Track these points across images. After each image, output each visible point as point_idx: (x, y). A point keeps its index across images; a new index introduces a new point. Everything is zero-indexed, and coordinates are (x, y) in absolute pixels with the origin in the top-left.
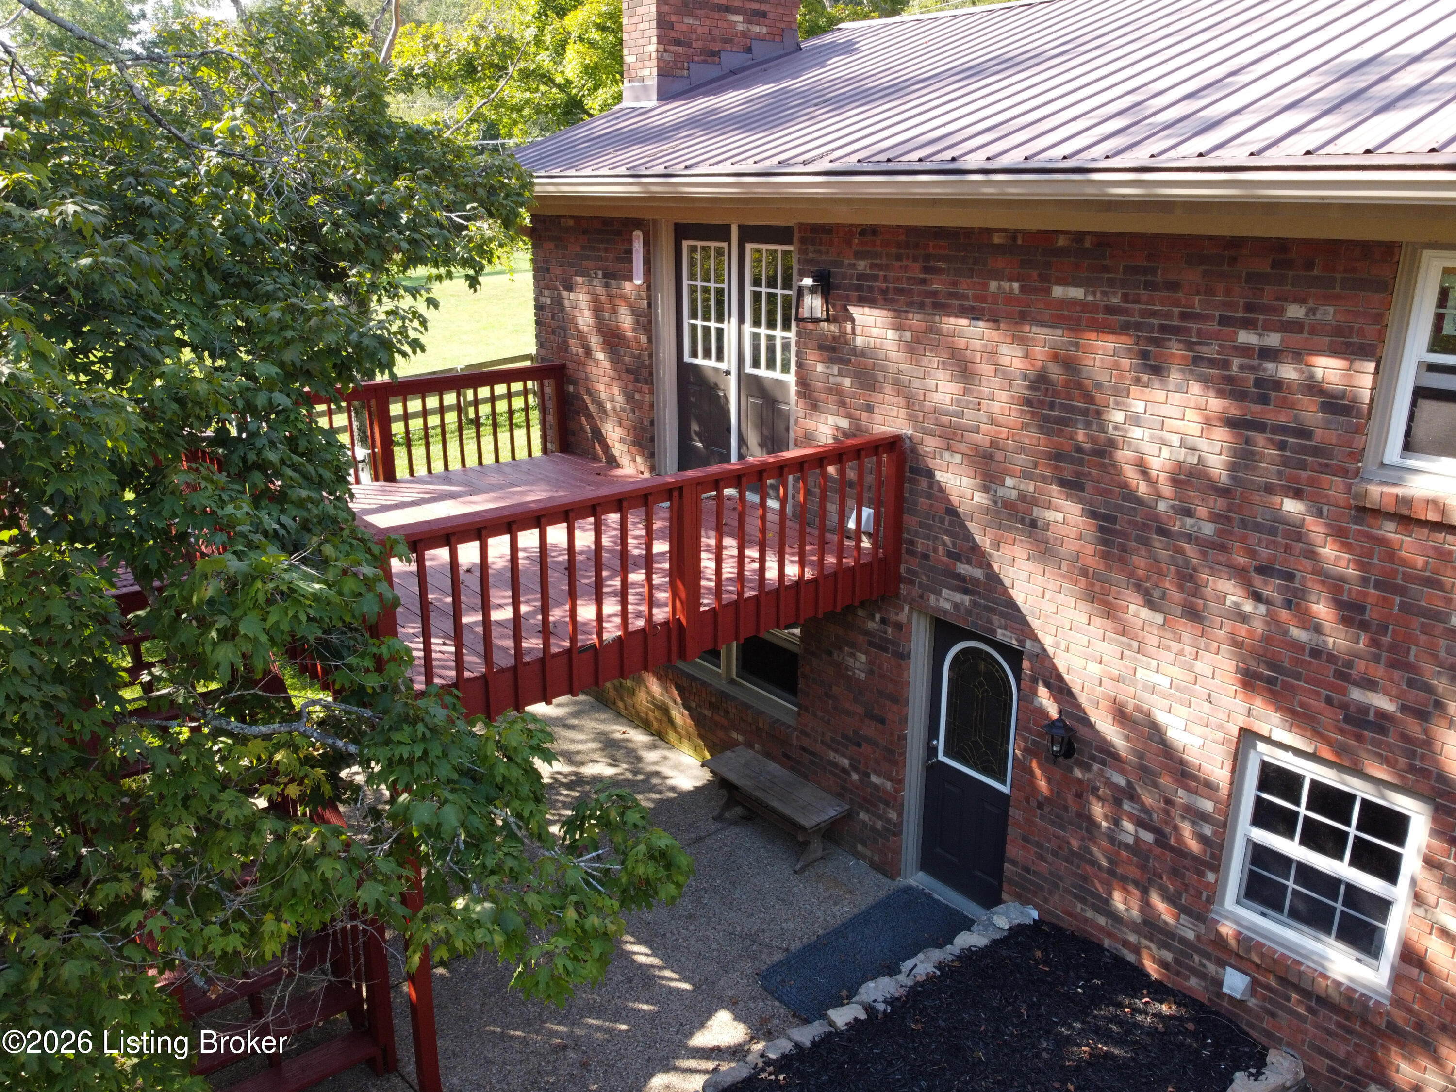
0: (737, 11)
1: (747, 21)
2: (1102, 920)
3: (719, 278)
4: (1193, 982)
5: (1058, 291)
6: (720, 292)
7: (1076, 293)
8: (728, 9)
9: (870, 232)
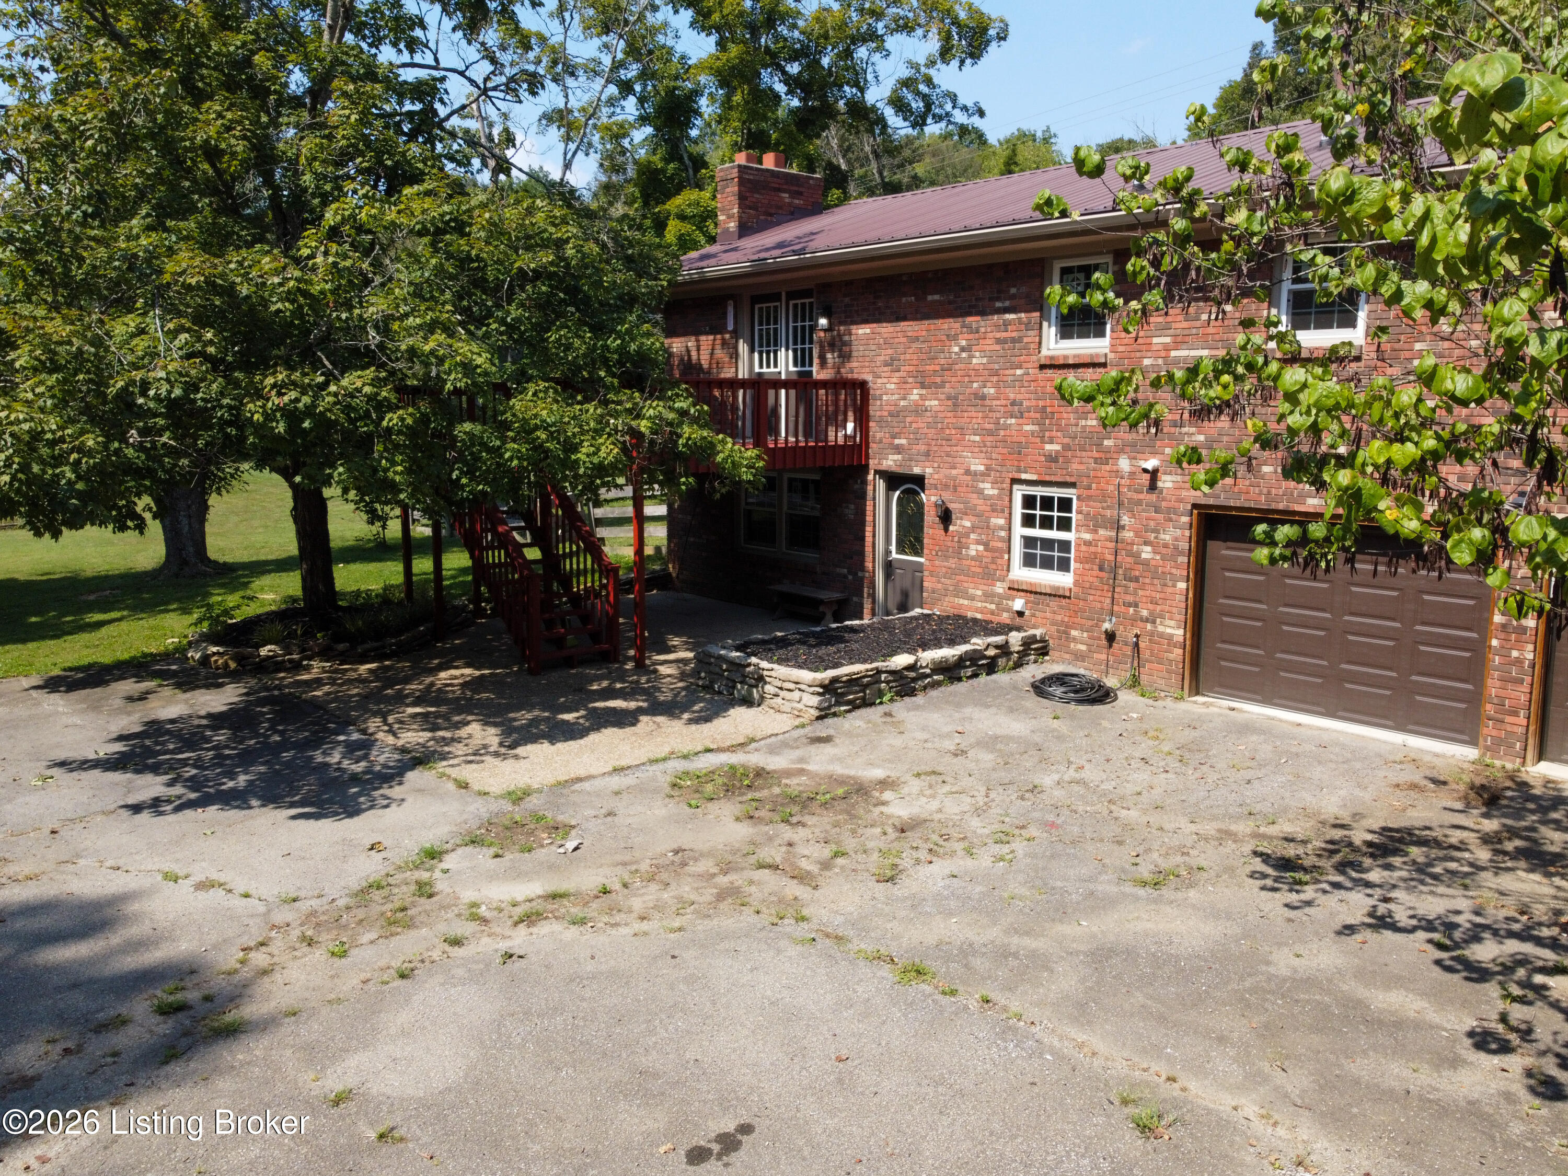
0: (785, 191)
1: (791, 197)
2: (966, 602)
3: (776, 323)
4: (1005, 615)
5: (930, 298)
6: (776, 330)
7: (937, 297)
8: (779, 190)
9: (849, 283)
